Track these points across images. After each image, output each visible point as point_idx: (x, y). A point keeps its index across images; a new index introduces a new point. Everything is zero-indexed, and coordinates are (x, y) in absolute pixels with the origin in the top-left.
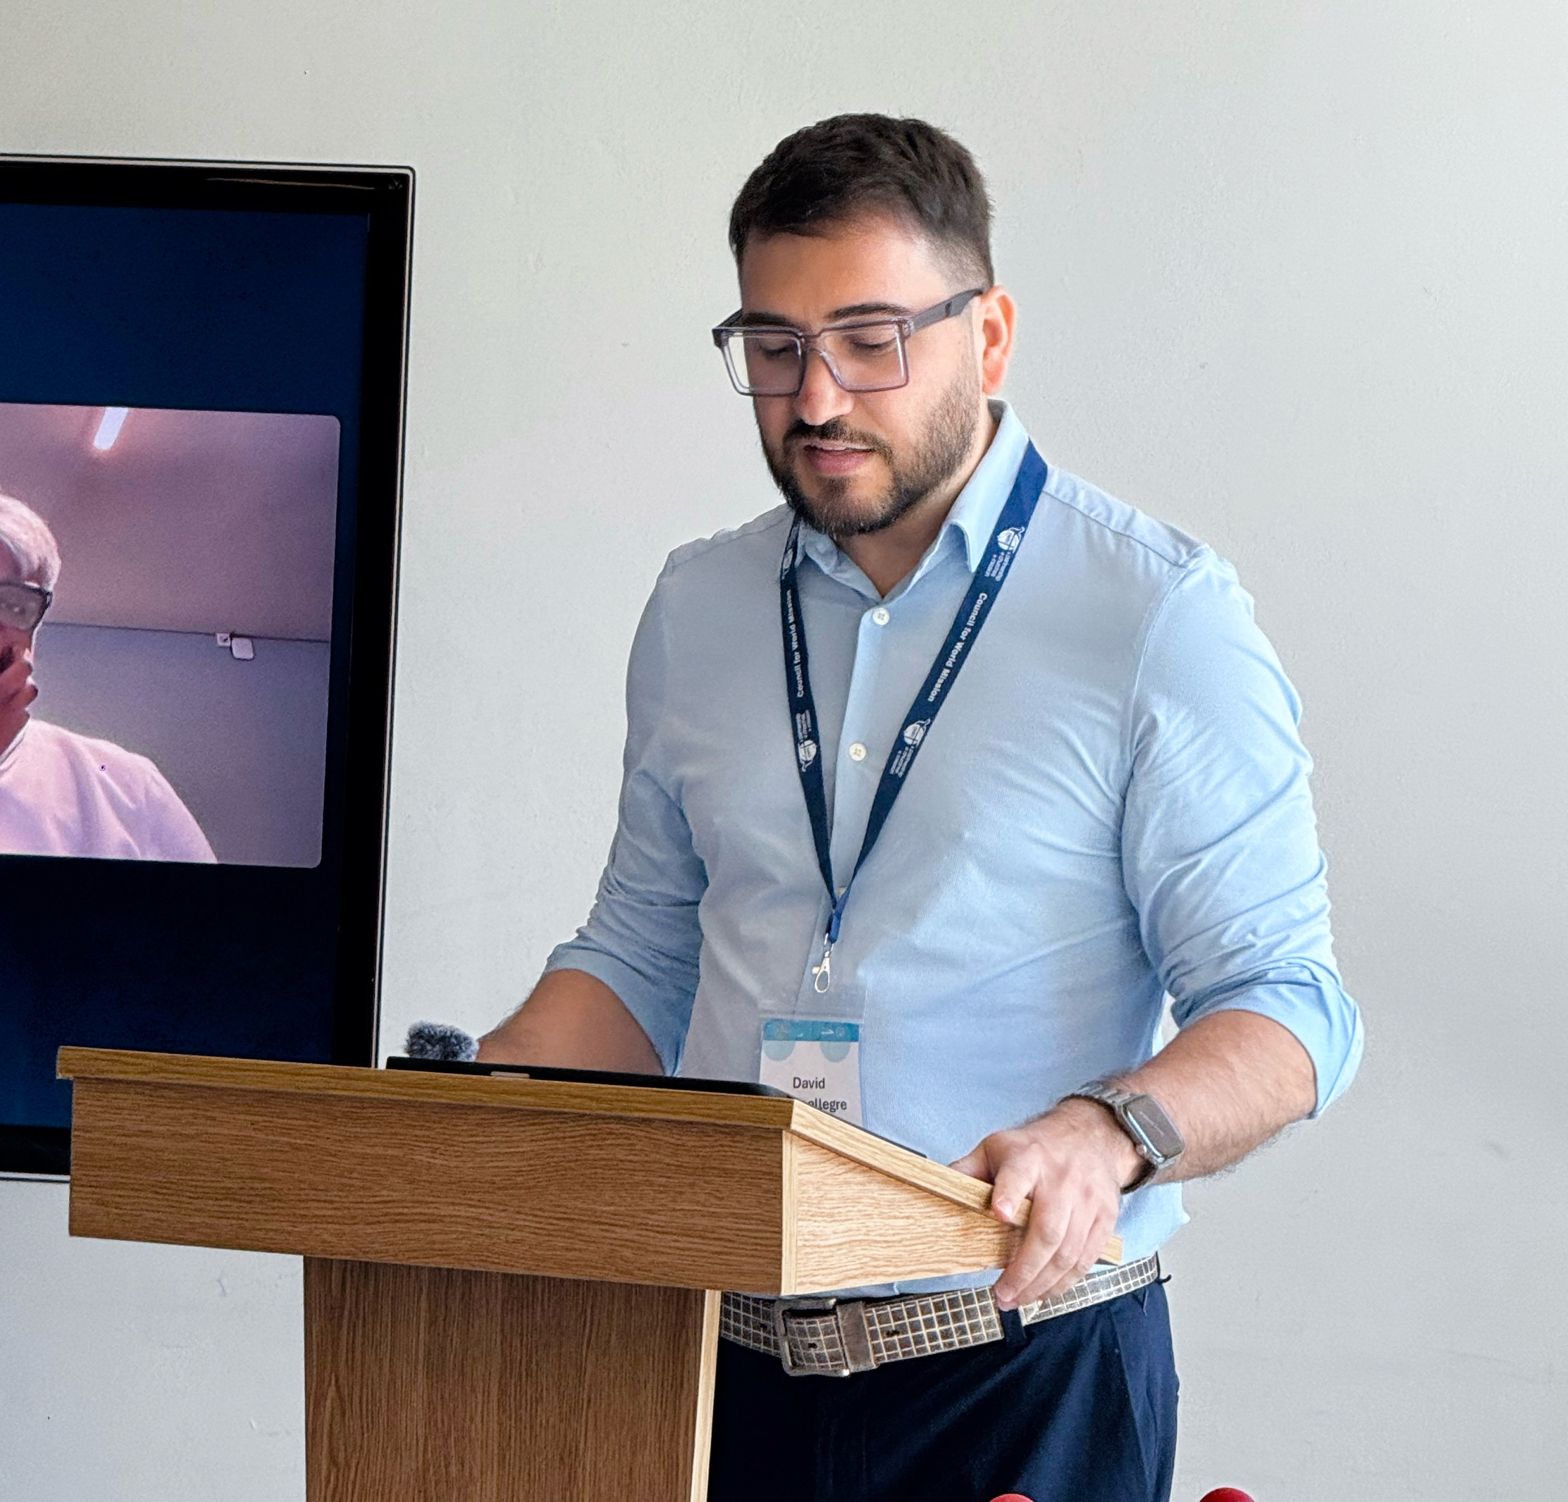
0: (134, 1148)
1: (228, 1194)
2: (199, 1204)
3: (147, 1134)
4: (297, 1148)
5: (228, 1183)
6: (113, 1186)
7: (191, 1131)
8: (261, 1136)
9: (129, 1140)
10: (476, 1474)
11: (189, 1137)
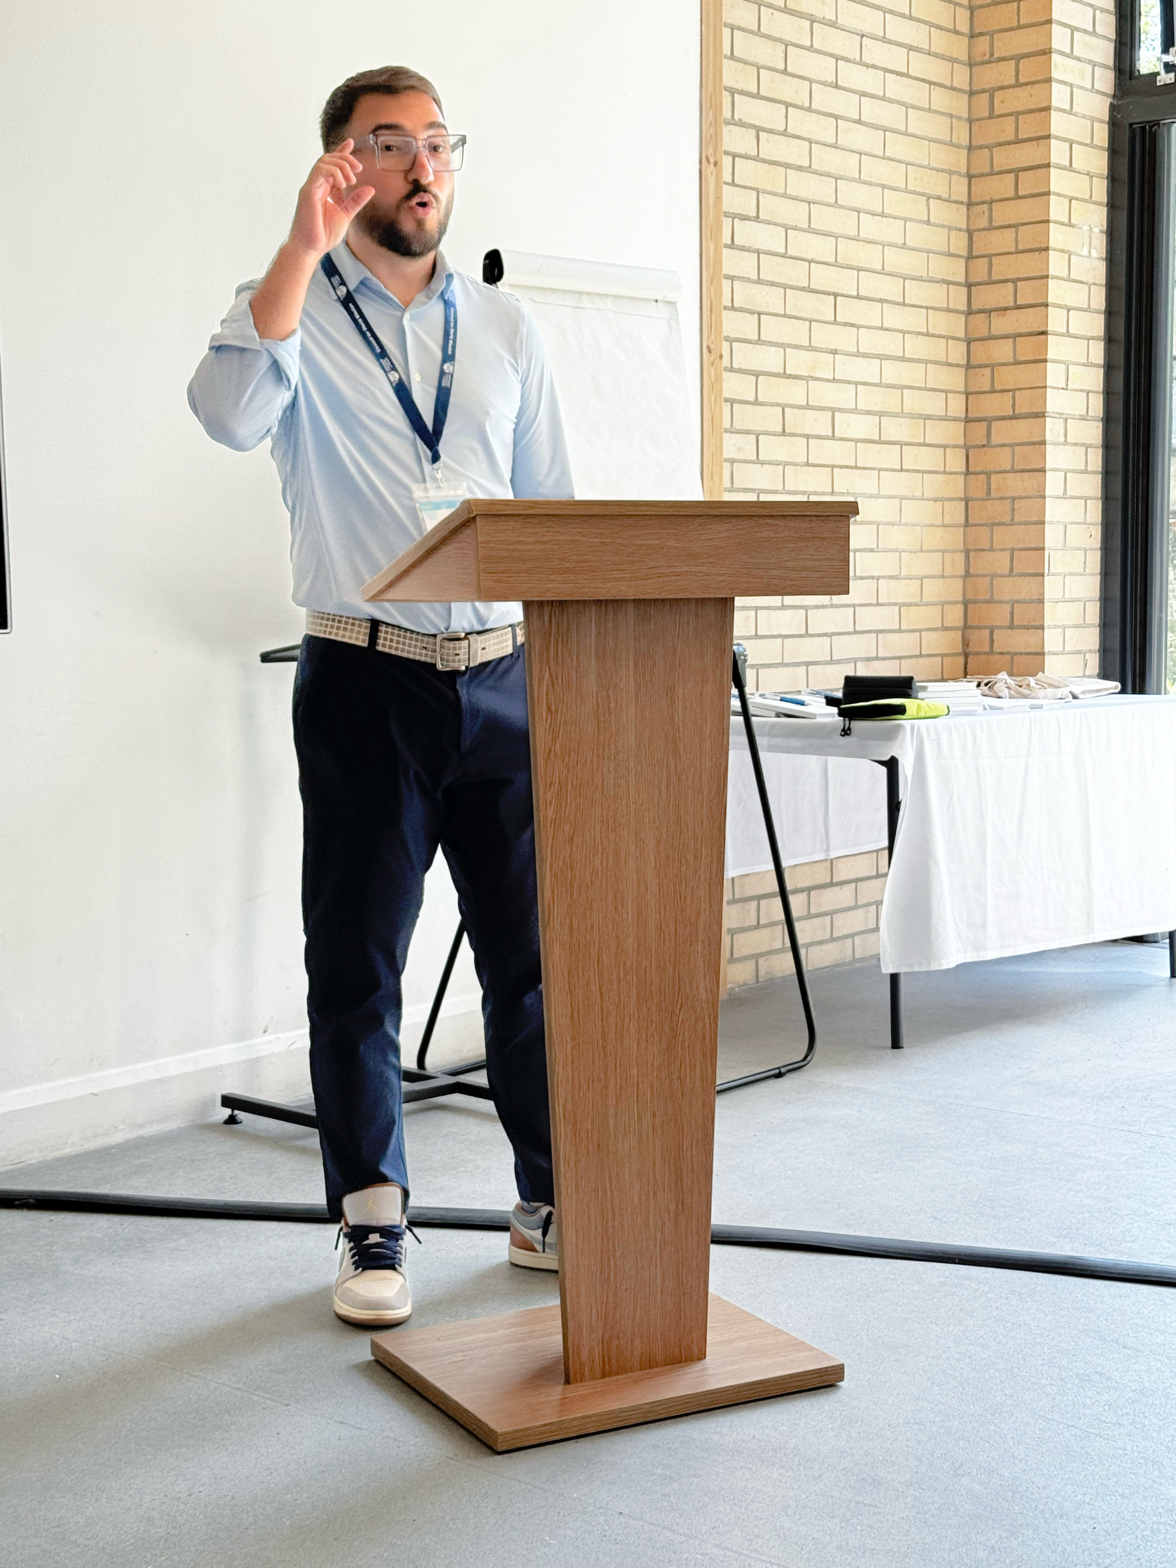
0: (514, 550)
1: (568, 571)
2: (552, 577)
3: (519, 542)
4: (606, 544)
5: (568, 565)
6: (503, 572)
7: (545, 539)
8: (586, 539)
9: (511, 547)
10: (624, 706)
11: (545, 543)
